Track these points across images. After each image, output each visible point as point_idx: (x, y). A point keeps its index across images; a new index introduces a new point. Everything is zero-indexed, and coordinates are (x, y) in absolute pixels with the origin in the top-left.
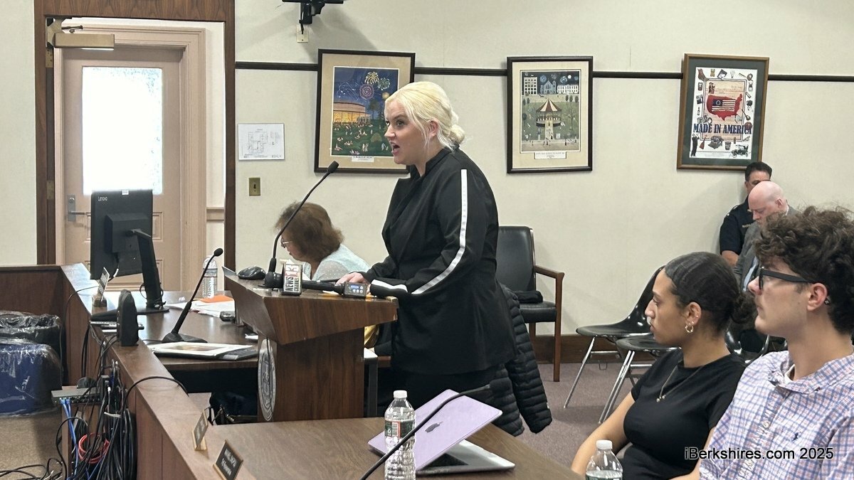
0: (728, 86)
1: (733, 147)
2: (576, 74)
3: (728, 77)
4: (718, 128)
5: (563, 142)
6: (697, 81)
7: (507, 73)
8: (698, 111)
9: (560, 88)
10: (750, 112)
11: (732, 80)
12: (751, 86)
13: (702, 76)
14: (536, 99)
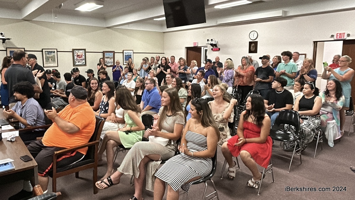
0: (80, 53)
1: (82, 62)
2: (54, 51)
4: (79, 60)
5: (53, 62)
6: (75, 53)
7: (42, 51)
8: (75, 57)
9: (52, 54)
10: (84, 57)
11: (80, 52)
12: (84, 53)
13: (75, 52)
14: (47, 55)
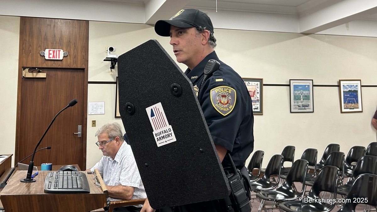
0: (251, 87)
3: (251, 84)
10: (258, 96)
12: (258, 87)
